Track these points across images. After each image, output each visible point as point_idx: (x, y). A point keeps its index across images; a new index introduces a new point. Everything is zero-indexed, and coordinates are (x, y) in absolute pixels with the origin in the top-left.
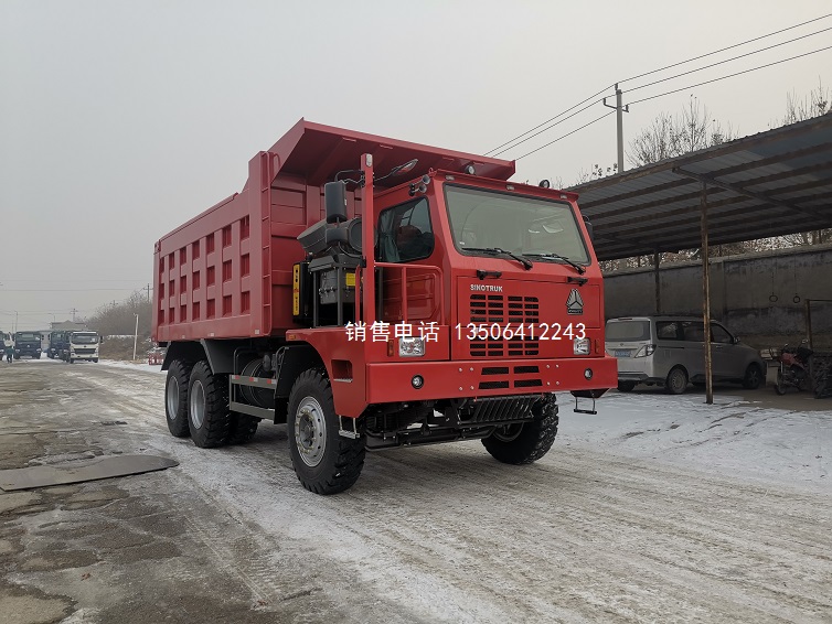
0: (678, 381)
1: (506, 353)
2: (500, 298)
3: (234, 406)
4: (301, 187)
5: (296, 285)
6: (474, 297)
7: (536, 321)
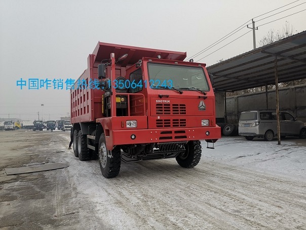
0: (270, 136)
1: (172, 126)
2: (169, 105)
3: (89, 146)
6: (157, 105)
7: (185, 113)
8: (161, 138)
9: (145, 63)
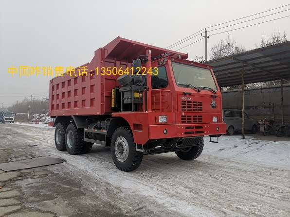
0: (231, 131)
1: (192, 122)
2: (191, 102)
3: (86, 140)
4: (114, 61)
5: (113, 96)
6: (183, 101)
7: (202, 110)
8: (186, 133)
9: (169, 61)
